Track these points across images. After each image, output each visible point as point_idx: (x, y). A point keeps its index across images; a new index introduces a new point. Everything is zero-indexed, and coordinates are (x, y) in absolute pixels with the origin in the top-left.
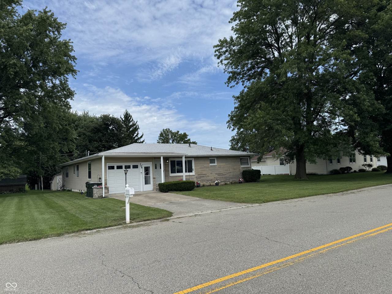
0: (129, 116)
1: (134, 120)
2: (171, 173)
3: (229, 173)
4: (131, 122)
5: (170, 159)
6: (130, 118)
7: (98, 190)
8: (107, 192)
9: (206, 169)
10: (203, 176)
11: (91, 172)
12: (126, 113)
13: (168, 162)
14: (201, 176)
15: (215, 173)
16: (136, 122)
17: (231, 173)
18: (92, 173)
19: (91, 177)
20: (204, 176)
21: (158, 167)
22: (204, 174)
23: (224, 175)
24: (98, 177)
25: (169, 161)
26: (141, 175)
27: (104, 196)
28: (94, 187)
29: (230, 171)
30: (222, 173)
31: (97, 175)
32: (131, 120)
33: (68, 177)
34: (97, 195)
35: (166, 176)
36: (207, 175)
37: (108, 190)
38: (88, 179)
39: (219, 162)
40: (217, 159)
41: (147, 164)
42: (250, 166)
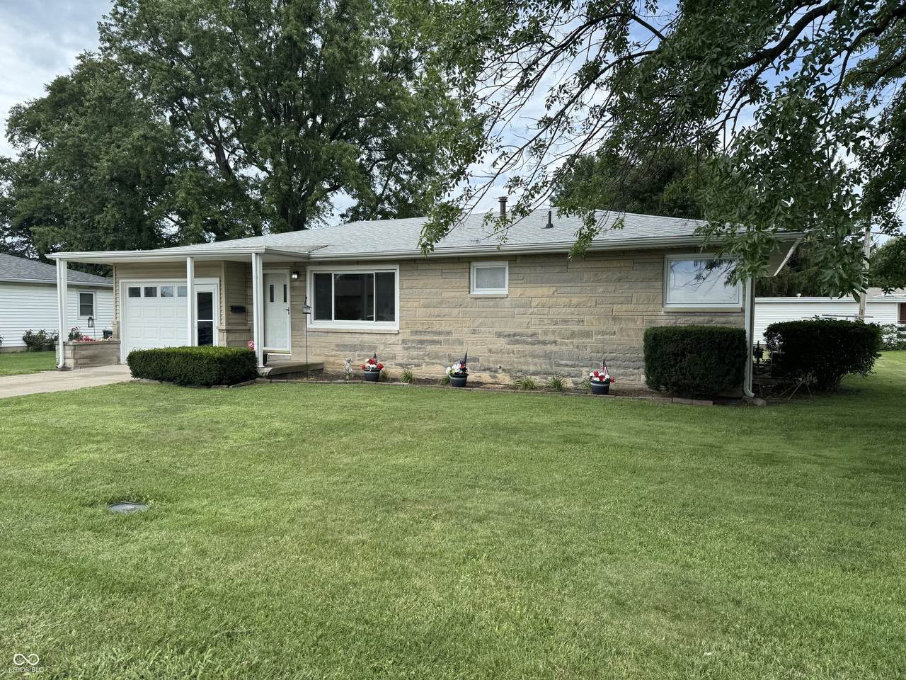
2: (315, 318)
3: (573, 335)
9: (447, 311)
10: (436, 338)
13: (303, 280)
14: (425, 338)
15: (494, 330)
17: (587, 334)
20: (441, 338)
21: (279, 295)
25: (304, 276)
29: (586, 327)
30: (536, 334)
35: (295, 326)
39: (516, 282)
40: (512, 265)
41: (206, 283)
42: (743, 304)
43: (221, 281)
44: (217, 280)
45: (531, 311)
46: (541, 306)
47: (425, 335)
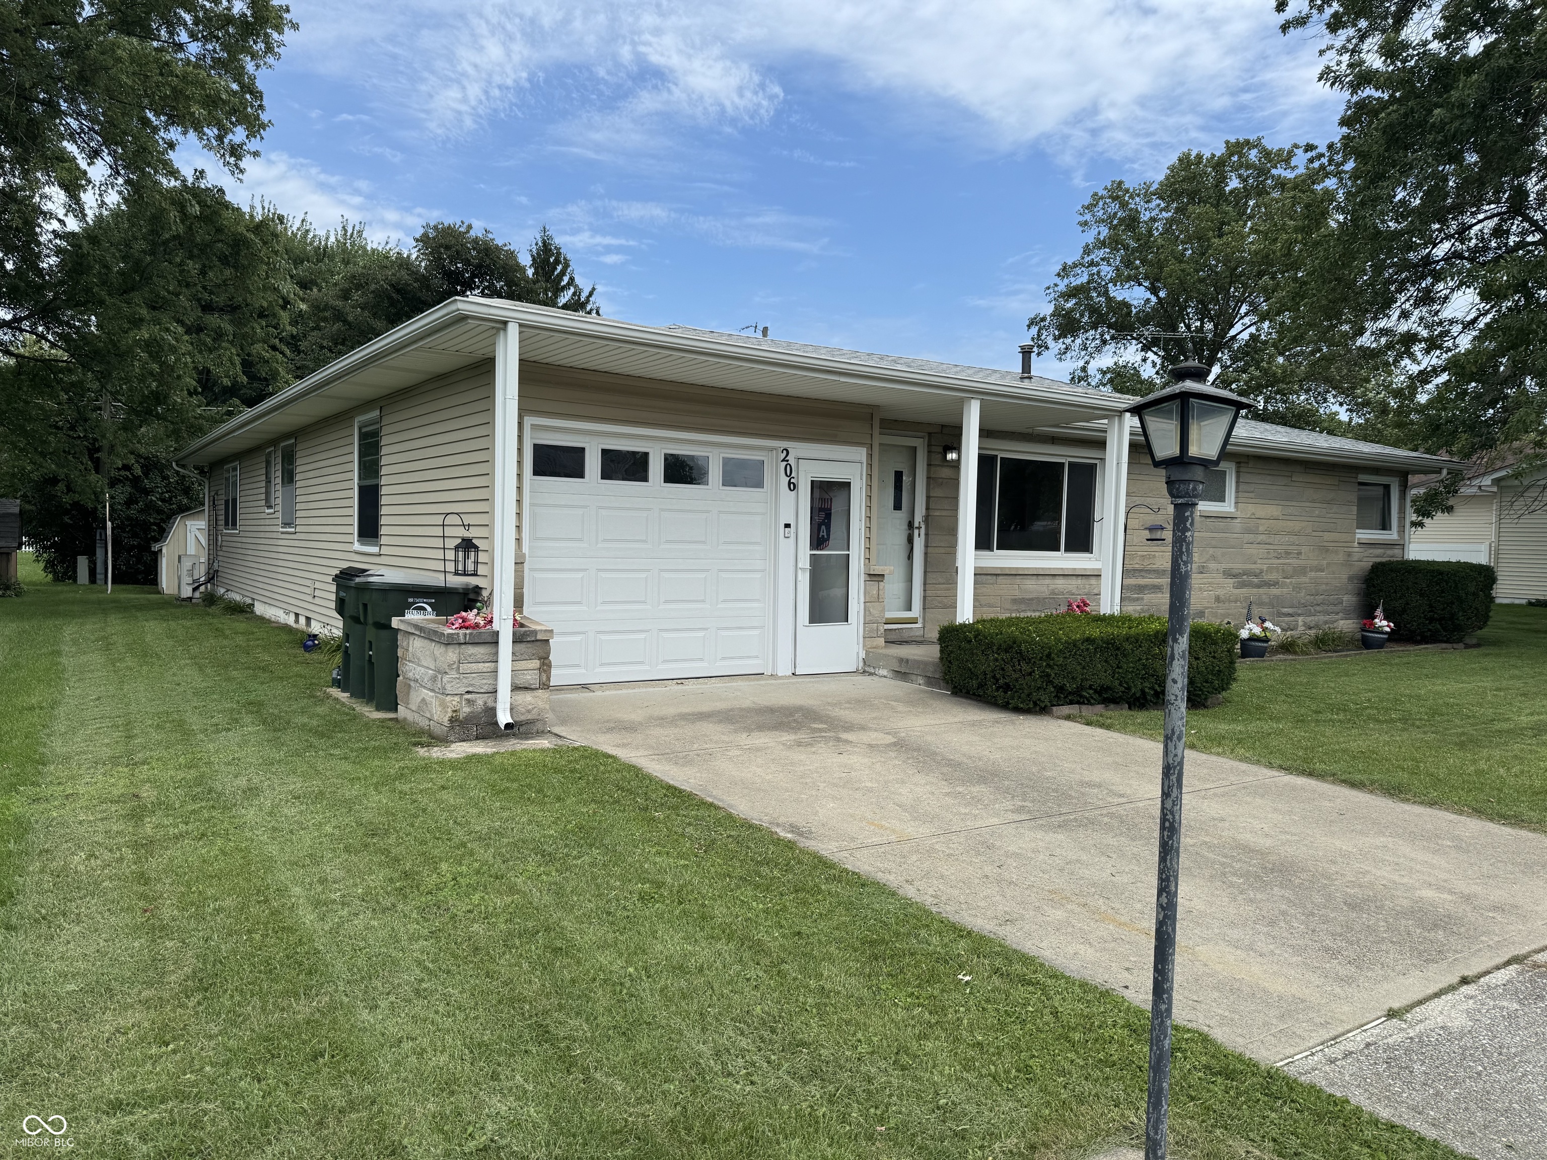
0: (557, 262)
1: (578, 280)
3: (1292, 573)
4: (563, 288)
6: (559, 268)
7: (452, 655)
8: (531, 677)
10: (1157, 581)
11: (384, 491)
12: (544, 242)
14: (1141, 581)
15: (1223, 566)
16: (591, 294)
17: (1303, 571)
18: (384, 500)
19: (383, 531)
20: (1163, 581)
23: (1268, 585)
24: (449, 531)
26: (786, 546)
27: (504, 718)
28: (412, 616)
29: (1303, 563)
31: (439, 520)
32: (566, 279)
33: (234, 524)
34: (443, 705)
35: (935, 565)
37: (545, 665)
38: (357, 546)
39: (1247, 495)
40: (1242, 469)
41: (835, 458)
42: (1399, 535)
43: (870, 456)
44: (861, 453)
45: (1261, 538)
46: (1269, 533)
47: (1143, 577)
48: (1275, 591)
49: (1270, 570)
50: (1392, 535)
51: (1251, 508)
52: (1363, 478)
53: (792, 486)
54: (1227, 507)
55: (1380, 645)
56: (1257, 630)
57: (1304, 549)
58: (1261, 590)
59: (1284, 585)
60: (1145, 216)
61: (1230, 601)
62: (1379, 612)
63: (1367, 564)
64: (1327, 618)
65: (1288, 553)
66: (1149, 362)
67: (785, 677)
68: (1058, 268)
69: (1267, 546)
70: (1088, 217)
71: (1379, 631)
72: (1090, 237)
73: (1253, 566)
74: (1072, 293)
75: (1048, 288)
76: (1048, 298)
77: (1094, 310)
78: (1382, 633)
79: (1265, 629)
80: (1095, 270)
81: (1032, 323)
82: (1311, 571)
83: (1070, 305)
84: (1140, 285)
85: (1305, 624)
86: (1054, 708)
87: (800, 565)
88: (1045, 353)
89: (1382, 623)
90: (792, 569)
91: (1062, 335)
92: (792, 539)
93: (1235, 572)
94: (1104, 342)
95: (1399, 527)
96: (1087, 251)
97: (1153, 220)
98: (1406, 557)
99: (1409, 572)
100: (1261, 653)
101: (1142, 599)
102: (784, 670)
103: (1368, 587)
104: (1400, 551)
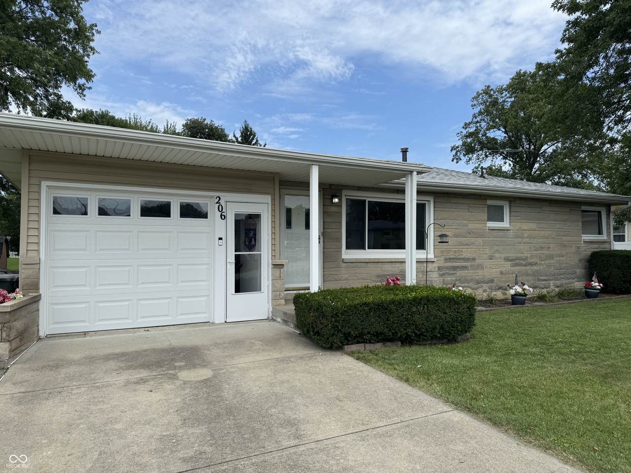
0: (251, 134)
2: (348, 247)
3: (546, 258)
5: (344, 192)
6: (252, 136)
9: (473, 240)
10: (464, 264)
12: (246, 127)
13: (339, 205)
14: (454, 264)
15: (503, 256)
17: (551, 257)
20: (468, 264)
21: (298, 220)
22: (466, 260)
23: (531, 264)
25: (340, 200)
26: (220, 251)
29: (551, 253)
30: (527, 258)
35: (329, 258)
36: (478, 262)
39: (516, 218)
40: (512, 205)
41: (248, 201)
42: (608, 237)
43: (273, 200)
44: (268, 199)
45: (525, 240)
46: (530, 237)
47: (456, 262)
48: (535, 268)
49: (532, 257)
50: (604, 237)
51: (518, 225)
52: (584, 208)
53: (223, 217)
54: (506, 224)
55: (595, 296)
56: (519, 290)
57: (551, 246)
58: (528, 268)
59: (541, 264)
60: (501, 100)
61: (509, 274)
62: (594, 278)
63: (589, 253)
64: (567, 281)
65: (542, 248)
66: (507, 164)
67: (219, 324)
68: (463, 125)
69: (530, 244)
70: (475, 102)
71: (594, 288)
72: (477, 110)
73: (522, 255)
74: (470, 135)
75: (458, 134)
76: (459, 138)
77: (480, 143)
78: (596, 289)
79: (524, 290)
80: (478, 125)
81: (453, 149)
82: (556, 257)
83: (469, 140)
84: (499, 130)
85: (554, 285)
86: (346, 347)
87: (228, 261)
88: (460, 162)
89: (595, 284)
90: (224, 263)
91: (467, 153)
92: (224, 247)
93: (511, 258)
94: (487, 156)
95: (607, 233)
96: (475, 116)
97: (504, 101)
98: (612, 249)
99: (611, 256)
100: (523, 303)
101: (456, 273)
102: (219, 319)
103: (590, 265)
104: (609, 245)
